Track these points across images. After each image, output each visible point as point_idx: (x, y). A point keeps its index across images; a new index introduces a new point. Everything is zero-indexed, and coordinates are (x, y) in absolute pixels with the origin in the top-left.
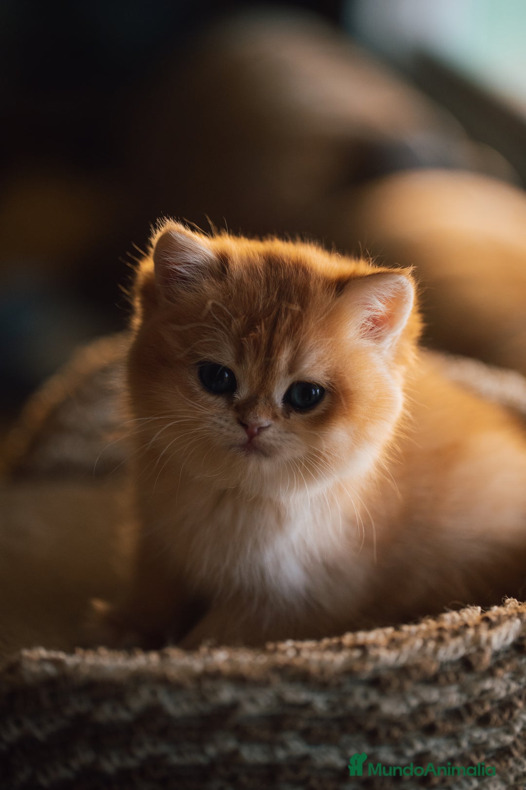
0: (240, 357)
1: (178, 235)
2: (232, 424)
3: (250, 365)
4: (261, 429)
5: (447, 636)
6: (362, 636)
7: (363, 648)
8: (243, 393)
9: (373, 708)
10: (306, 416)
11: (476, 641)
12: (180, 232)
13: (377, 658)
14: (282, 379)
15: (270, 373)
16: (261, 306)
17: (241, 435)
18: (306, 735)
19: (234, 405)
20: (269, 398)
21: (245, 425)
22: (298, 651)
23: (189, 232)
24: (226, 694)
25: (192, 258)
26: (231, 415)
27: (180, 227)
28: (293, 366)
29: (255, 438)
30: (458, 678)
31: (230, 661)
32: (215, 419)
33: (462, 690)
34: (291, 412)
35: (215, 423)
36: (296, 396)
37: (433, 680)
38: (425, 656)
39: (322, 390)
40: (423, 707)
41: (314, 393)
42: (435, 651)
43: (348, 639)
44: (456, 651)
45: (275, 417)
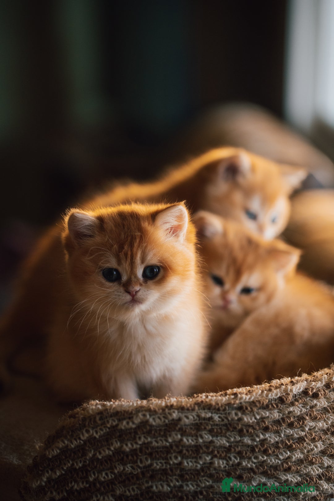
0: (119, 262)
1: (78, 214)
2: (123, 293)
3: (124, 264)
4: (137, 292)
5: (273, 389)
6: (235, 390)
7: (235, 394)
8: (125, 278)
9: (240, 420)
10: (154, 281)
11: (286, 391)
12: (78, 213)
13: (241, 398)
14: (140, 266)
15: (134, 266)
16: (123, 238)
17: (128, 297)
18: (211, 432)
19: (122, 284)
20: (136, 276)
21: (128, 292)
22: (207, 397)
23: (83, 212)
24: (175, 415)
25: (87, 223)
26: (122, 289)
27: (77, 210)
28: (143, 260)
29: (135, 297)
30: (277, 406)
31: (178, 401)
32: (116, 293)
33: (280, 411)
34: (147, 281)
35: (116, 295)
36: (148, 273)
37: (266, 407)
38: (263, 397)
39: (158, 267)
40: (263, 419)
41: (155, 270)
42: (267, 395)
43: (229, 391)
44: (277, 395)
45: (141, 285)
